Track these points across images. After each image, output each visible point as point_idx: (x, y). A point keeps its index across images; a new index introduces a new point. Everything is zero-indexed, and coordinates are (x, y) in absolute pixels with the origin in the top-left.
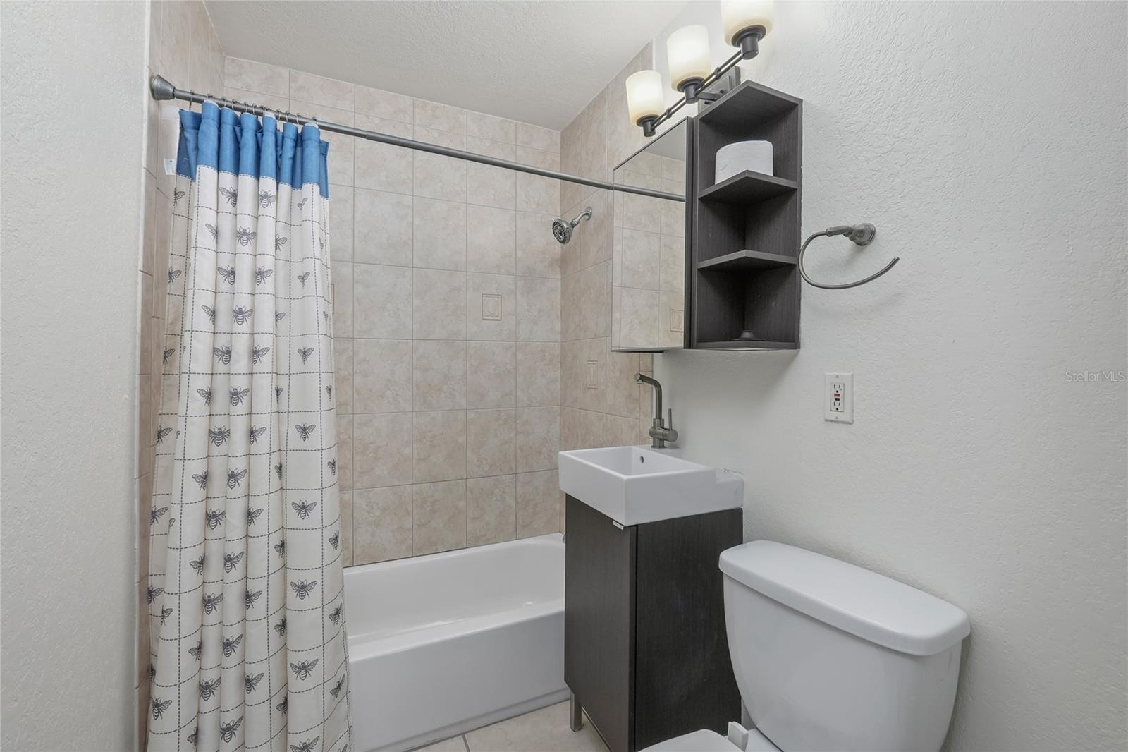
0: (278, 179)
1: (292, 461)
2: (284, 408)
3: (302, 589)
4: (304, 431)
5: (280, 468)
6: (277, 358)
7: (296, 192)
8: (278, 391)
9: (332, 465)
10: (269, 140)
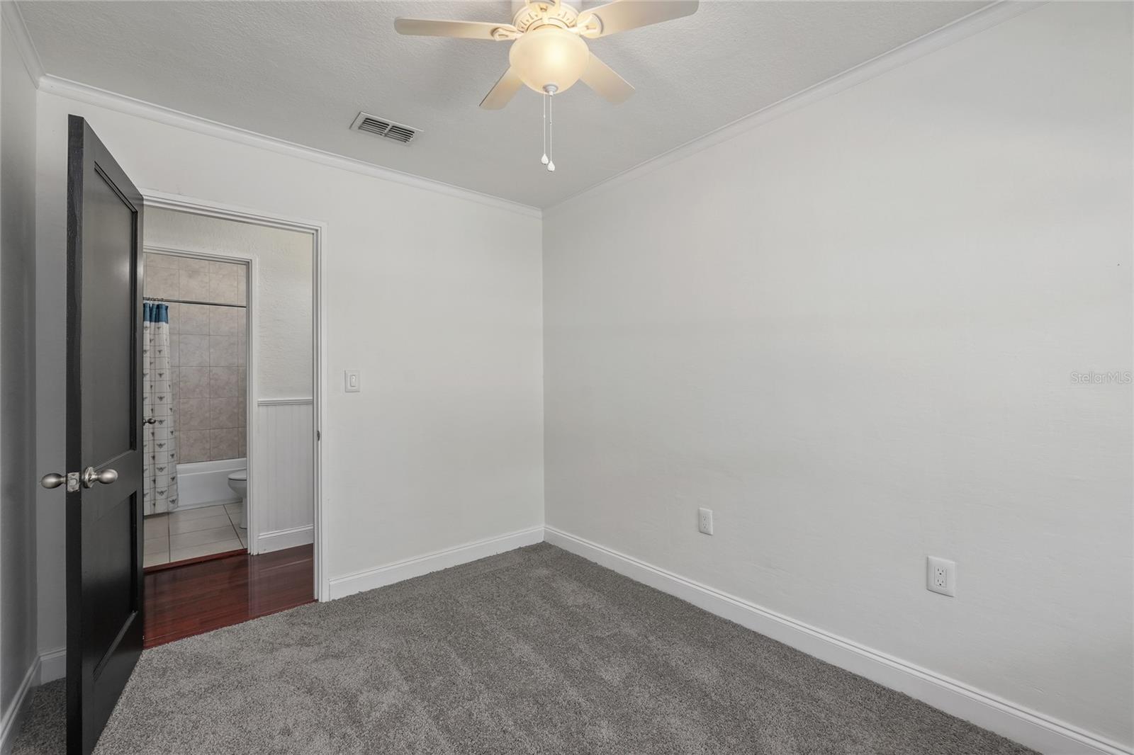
0: (151, 321)
1: (156, 408)
2: (153, 391)
3: (161, 445)
4: (161, 398)
5: (152, 410)
6: (150, 376)
7: (157, 323)
8: (151, 386)
9: (171, 409)
10: (148, 310)
